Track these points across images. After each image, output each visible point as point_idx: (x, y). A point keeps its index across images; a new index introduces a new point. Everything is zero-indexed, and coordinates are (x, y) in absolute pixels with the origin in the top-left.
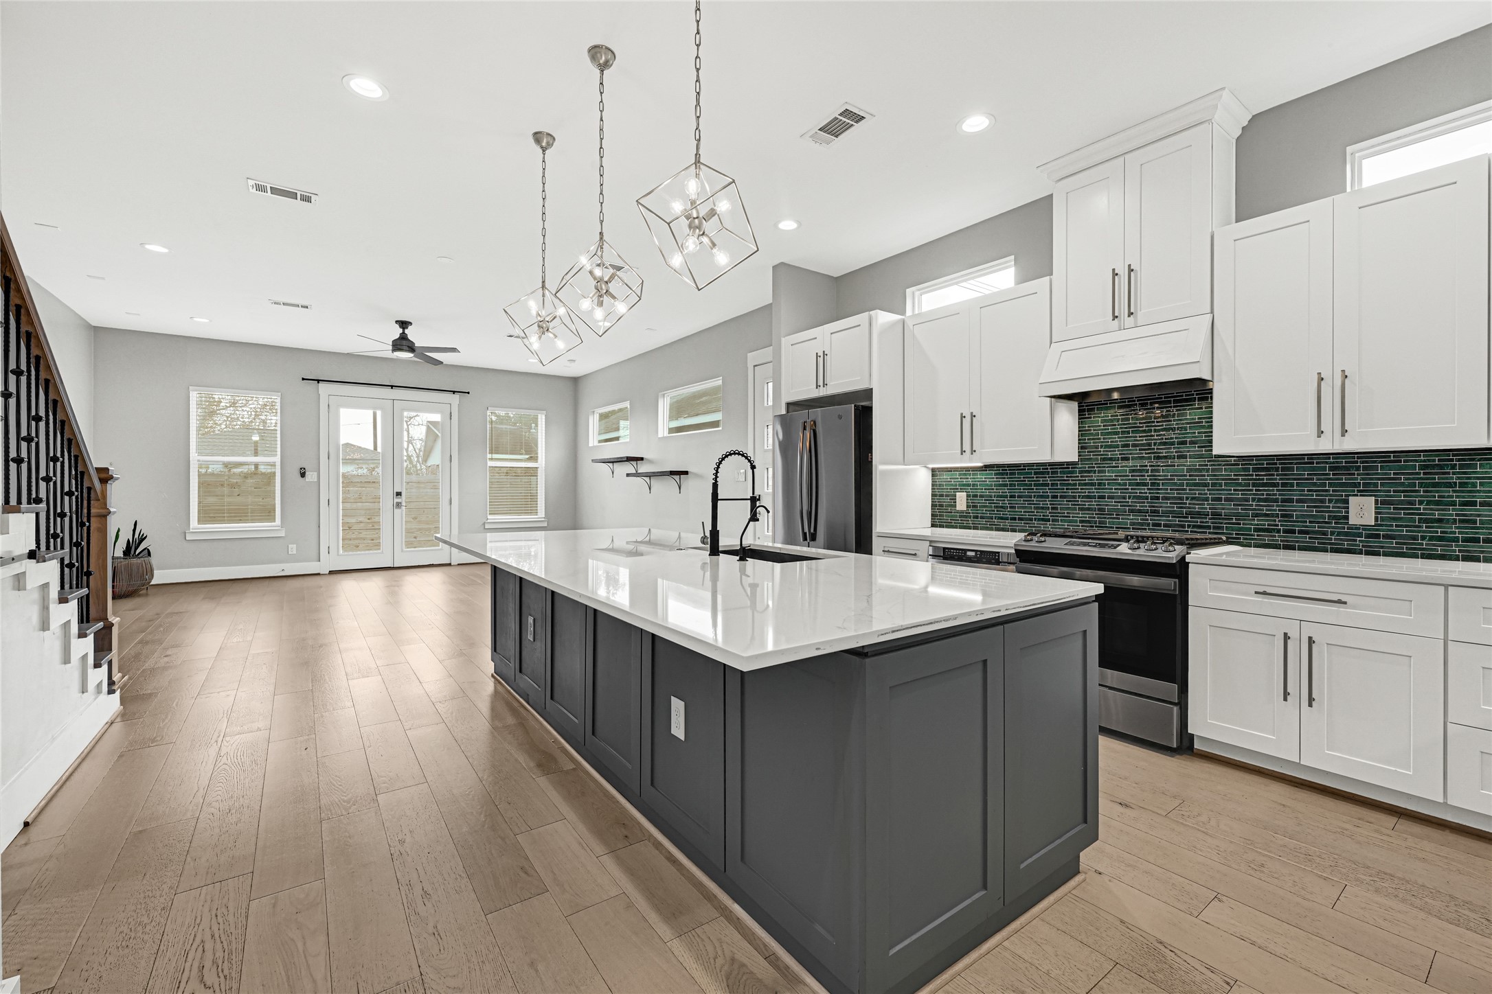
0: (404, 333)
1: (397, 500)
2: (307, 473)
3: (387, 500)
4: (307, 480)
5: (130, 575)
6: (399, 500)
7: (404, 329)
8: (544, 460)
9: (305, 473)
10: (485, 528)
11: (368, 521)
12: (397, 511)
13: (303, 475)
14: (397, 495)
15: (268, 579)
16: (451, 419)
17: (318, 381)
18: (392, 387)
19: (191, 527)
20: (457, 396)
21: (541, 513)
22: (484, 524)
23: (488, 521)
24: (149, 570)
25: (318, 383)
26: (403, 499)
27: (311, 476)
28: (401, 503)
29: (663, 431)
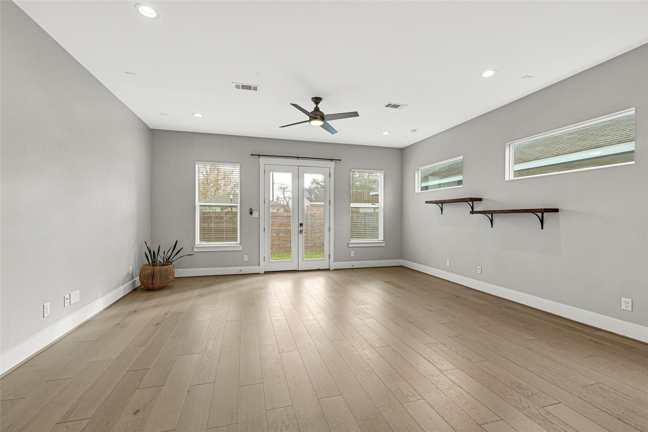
0: (317, 106)
1: (300, 229)
2: (253, 212)
3: (294, 228)
4: (253, 216)
5: (161, 277)
6: (301, 229)
7: (317, 103)
8: (383, 202)
9: (252, 212)
10: (349, 247)
11: (277, 236)
12: (300, 235)
13: (251, 213)
14: (300, 226)
15: (233, 276)
16: (330, 177)
17: (259, 156)
18: (298, 158)
19: (196, 244)
20: (333, 163)
21: (381, 237)
22: (348, 244)
23: (351, 242)
24: (171, 272)
25: (259, 157)
26: (304, 228)
27: (255, 214)
28: (302, 230)
29: (509, 176)
